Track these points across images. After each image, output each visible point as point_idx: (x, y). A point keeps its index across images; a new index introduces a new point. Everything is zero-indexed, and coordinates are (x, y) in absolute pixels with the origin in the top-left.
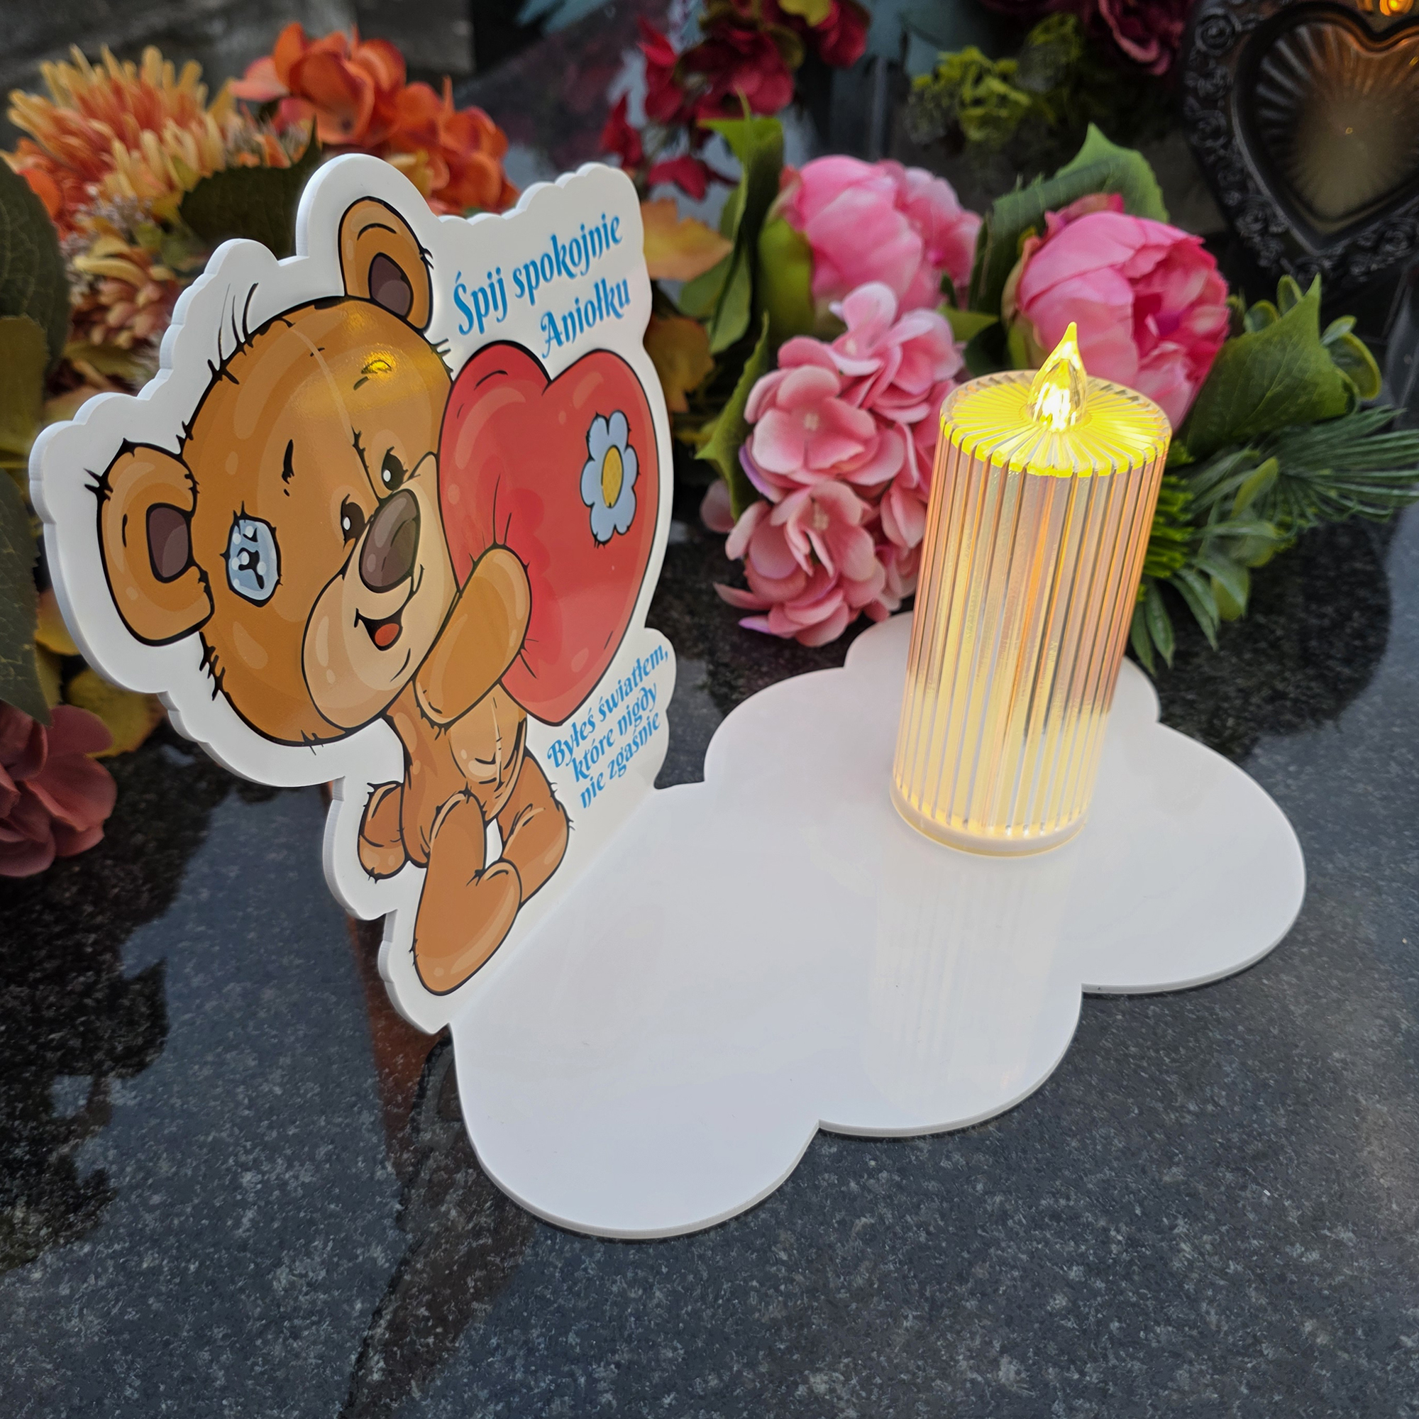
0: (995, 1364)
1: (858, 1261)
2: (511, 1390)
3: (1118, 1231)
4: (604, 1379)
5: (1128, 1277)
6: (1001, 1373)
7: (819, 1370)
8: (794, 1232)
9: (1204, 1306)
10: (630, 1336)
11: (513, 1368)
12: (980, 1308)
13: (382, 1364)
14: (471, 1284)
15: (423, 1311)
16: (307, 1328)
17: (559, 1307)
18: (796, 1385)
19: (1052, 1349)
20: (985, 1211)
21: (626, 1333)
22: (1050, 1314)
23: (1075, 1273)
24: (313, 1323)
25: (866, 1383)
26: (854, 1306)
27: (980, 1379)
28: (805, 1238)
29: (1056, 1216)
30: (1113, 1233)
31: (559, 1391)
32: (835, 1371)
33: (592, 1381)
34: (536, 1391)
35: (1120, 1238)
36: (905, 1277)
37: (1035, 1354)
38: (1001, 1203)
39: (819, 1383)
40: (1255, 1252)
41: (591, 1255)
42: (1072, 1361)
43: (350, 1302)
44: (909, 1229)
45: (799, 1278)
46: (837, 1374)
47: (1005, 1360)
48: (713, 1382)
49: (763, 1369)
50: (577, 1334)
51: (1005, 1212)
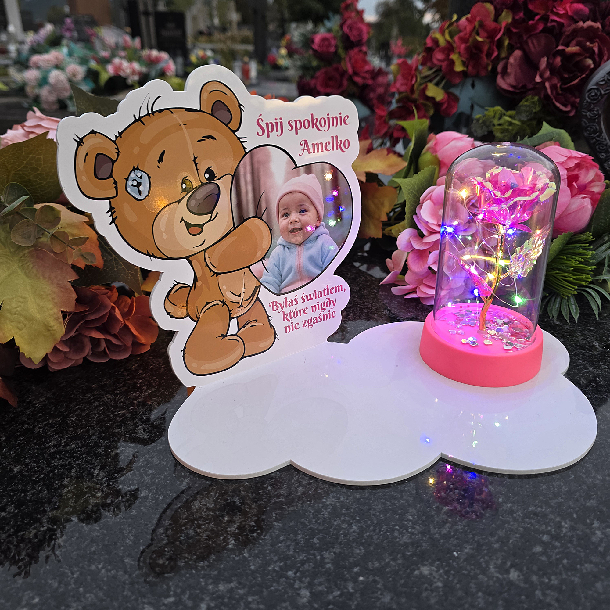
0: (508, 572)
1: (445, 522)
2: (288, 558)
3: (566, 523)
4: (328, 558)
6: (510, 576)
7: (426, 565)
8: (416, 509)
10: (341, 542)
11: (289, 549)
13: (233, 542)
14: (274, 515)
15: (253, 523)
16: (204, 525)
17: (311, 528)
18: (414, 570)
19: (535, 568)
20: (503, 509)
21: (339, 541)
22: (534, 554)
24: (207, 523)
25: (447, 573)
26: (442, 541)
27: (500, 577)
28: (420, 512)
29: (536, 514)
31: (308, 561)
32: (433, 566)
33: (323, 558)
34: (298, 559)
36: (466, 532)
37: (527, 569)
38: (511, 507)
39: (425, 570)
41: (326, 509)
42: (544, 574)
43: (223, 516)
44: (468, 513)
45: (418, 527)
46: (433, 568)
47: (512, 570)
48: (377, 565)
49: (400, 562)
50: (318, 539)
51: (512, 511)
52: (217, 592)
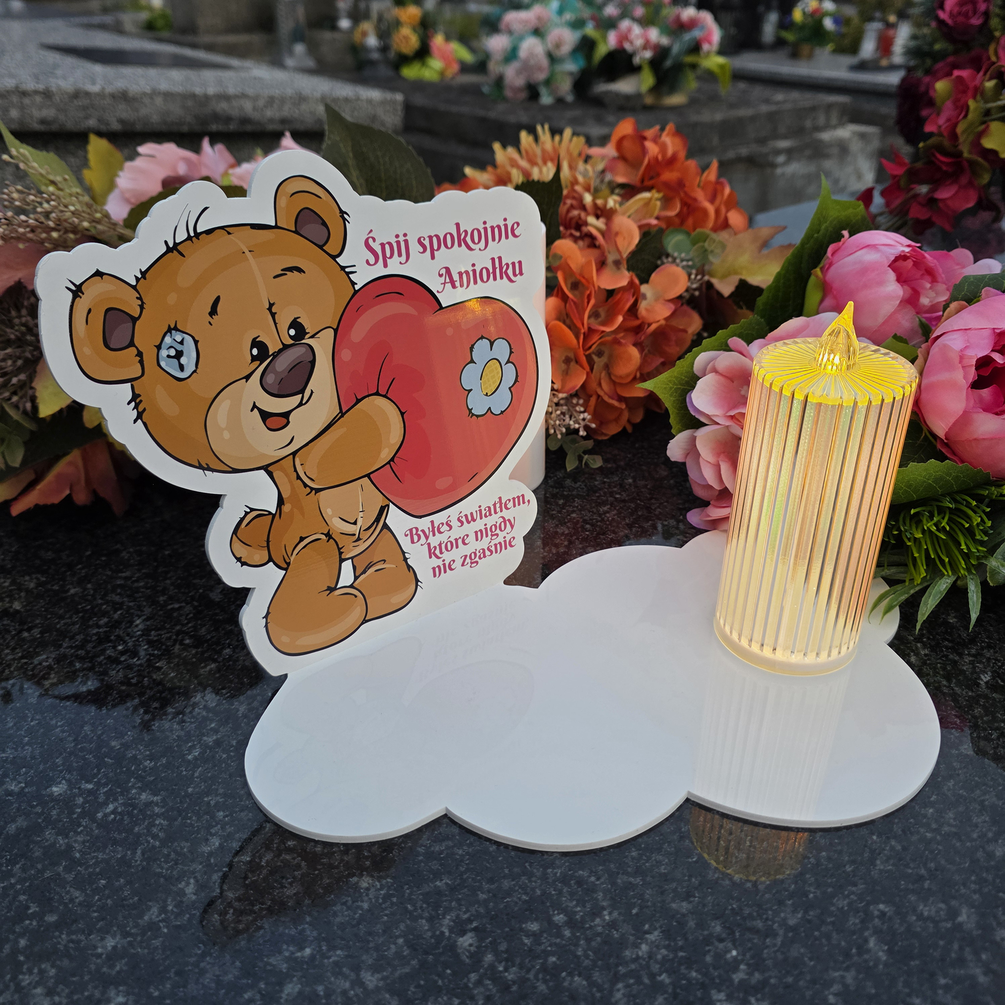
0: (463, 933)
1: (447, 838)
3: (610, 914)
5: (588, 940)
6: (461, 939)
7: (372, 876)
9: (620, 985)
12: (485, 900)
13: (197, 754)
18: (354, 875)
19: (503, 947)
22: (521, 930)
23: (560, 918)
25: (387, 897)
26: (421, 858)
27: (447, 934)
29: (580, 883)
30: (605, 913)
32: (379, 881)
34: (242, 803)
35: (607, 918)
36: (462, 861)
37: (491, 943)
39: (365, 882)
42: (507, 960)
43: (212, 721)
46: (378, 883)
49: (346, 858)
52: (135, 799)
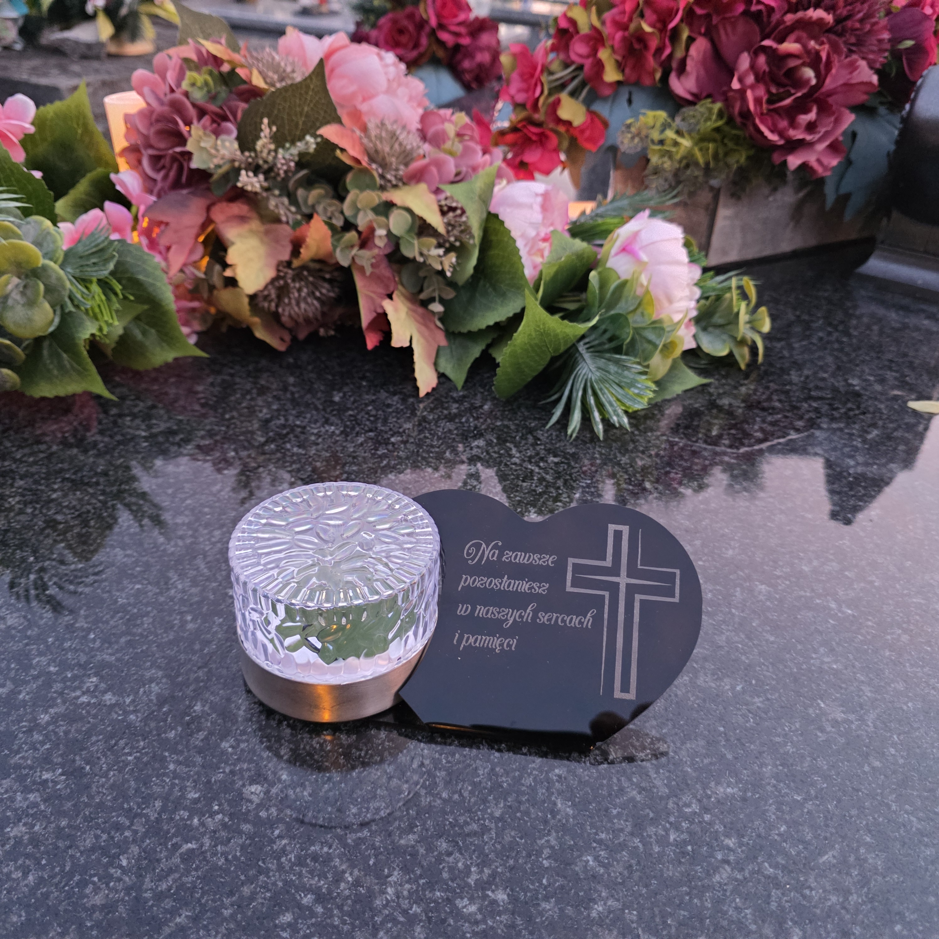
1: (171, 871)
3: (351, 874)
5: (340, 907)
8: (140, 847)
9: (382, 934)
12: (232, 916)
20: (271, 849)
23: (308, 899)
26: (151, 903)
28: (145, 852)
30: (347, 875)
35: (350, 879)
38: (285, 845)
40: (435, 901)
44: (216, 855)
51: (284, 852)
